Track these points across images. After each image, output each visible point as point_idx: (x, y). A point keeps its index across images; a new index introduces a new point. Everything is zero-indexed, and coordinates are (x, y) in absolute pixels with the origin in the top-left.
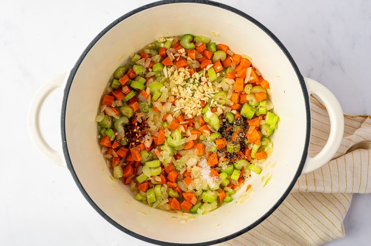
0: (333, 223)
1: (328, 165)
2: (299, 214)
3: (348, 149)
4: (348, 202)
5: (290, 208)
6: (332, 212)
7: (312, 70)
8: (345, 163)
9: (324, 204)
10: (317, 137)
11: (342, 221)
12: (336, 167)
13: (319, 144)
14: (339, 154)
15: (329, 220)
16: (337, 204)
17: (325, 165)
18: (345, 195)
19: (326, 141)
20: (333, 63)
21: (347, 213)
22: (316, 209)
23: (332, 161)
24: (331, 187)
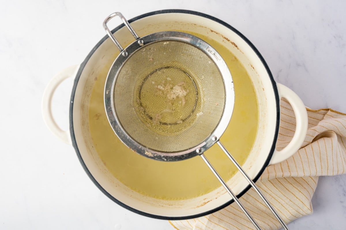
0: (302, 202)
1: (298, 154)
2: (273, 195)
3: (314, 138)
4: (315, 184)
5: (265, 190)
6: (302, 193)
7: (281, 71)
8: (313, 150)
9: (295, 186)
10: (286, 129)
11: (310, 199)
12: (305, 154)
13: (289, 135)
14: (306, 143)
15: (299, 199)
16: (305, 186)
17: (296, 153)
18: (313, 178)
19: (294, 132)
20: (298, 65)
21: (314, 193)
22: (288, 190)
23: (301, 149)
24: (304, 171)
